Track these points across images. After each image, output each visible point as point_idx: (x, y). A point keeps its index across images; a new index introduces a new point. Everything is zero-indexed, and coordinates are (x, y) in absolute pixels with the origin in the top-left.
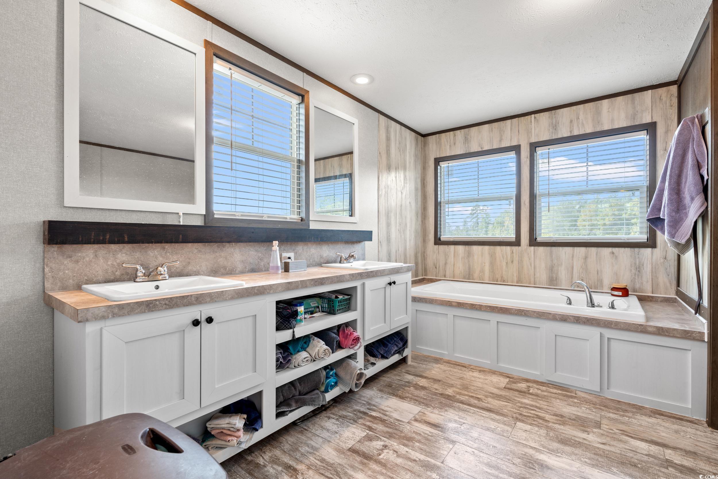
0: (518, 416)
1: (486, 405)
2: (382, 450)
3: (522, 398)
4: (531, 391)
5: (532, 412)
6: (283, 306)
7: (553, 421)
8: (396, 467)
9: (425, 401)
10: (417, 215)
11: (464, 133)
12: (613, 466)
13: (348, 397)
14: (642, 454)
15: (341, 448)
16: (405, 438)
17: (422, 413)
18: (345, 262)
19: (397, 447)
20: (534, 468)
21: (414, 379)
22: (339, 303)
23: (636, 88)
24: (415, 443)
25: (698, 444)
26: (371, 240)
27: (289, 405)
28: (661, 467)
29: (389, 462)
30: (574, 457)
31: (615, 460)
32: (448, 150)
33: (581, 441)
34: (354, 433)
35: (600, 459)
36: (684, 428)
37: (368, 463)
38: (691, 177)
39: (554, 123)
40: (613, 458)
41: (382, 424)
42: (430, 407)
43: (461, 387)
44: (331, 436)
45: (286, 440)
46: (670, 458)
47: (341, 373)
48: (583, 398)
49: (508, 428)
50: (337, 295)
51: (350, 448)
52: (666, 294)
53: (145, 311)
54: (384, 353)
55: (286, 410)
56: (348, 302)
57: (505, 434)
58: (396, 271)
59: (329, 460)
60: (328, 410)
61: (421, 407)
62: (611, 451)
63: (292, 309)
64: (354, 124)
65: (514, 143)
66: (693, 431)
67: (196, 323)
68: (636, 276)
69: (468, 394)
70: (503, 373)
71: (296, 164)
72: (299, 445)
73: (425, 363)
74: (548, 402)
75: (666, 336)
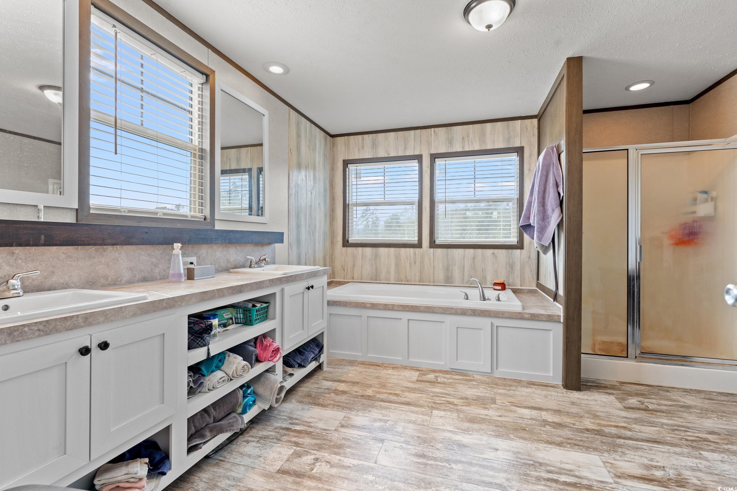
0: (433, 405)
1: (404, 399)
2: (314, 464)
3: (433, 388)
4: (439, 381)
5: (443, 399)
6: (194, 320)
7: (461, 404)
8: (331, 478)
9: (347, 406)
10: (326, 216)
11: (372, 138)
12: (510, 433)
13: (266, 415)
14: (527, 419)
15: (269, 472)
16: (335, 447)
17: (348, 417)
18: (256, 266)
19: (329, 457)
20: (454, 449)
21: (333, 385)
22: (256, 312)
23: (510, 117)
24: (346, 449)
25: (560, 403)
26: (282, 242)
27: (203, 436)
28: (541, 426)
29: (323, 475)
30: (481, 432)
31: (511, 428)
32: (357, 153)
33: (484, 417)
34: (280, 453)
35: (501, 430)
36: (550, 392)
37: (301, 481)
38: (552, 194)
39: (450, 138)
40: (509, 426)
41: (308, 437)
42: (354, 411)
43: (379, 386)
44: (253, 461)
45: (199, 477)
46: (545, 418)
47: (260, 390)
48: (479, 380)
49: (427, 417)
50: (254, 303)
51: (279, 470)
52: (530, 286)
53: (6, 342)
54: (302, 362)
55: (199, 442)
56: (266, 310)
57: (425, 424)
58: (314, 275)
59: (257, 488)
60: (245, 433)
61: (345, 412)
62: (507, 421)
63: (206, 323)
64: (264, 115)
65: (417, 153)
66: (555, 394)
67: (85, 351)
68: (510, 272)
69: (387, 391)
70: (413, 367)
71: (198, 153)
72: (217, 480)
73: (341, 367)
74: (454, 388)
75: (536, 320)
